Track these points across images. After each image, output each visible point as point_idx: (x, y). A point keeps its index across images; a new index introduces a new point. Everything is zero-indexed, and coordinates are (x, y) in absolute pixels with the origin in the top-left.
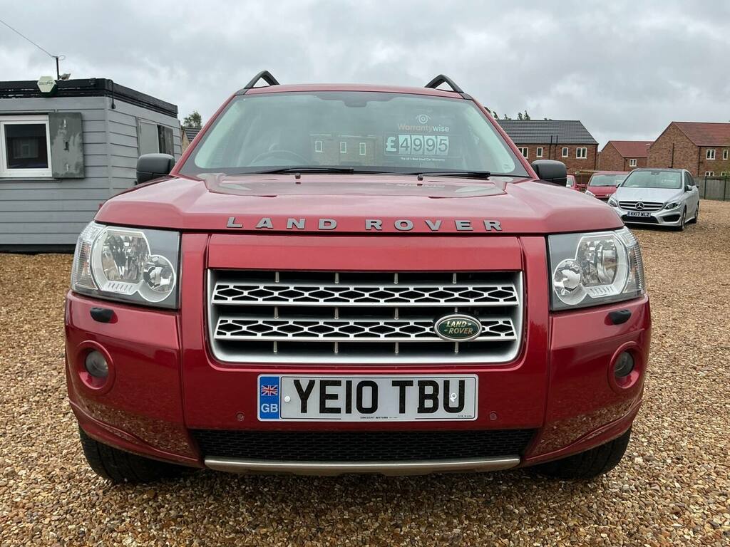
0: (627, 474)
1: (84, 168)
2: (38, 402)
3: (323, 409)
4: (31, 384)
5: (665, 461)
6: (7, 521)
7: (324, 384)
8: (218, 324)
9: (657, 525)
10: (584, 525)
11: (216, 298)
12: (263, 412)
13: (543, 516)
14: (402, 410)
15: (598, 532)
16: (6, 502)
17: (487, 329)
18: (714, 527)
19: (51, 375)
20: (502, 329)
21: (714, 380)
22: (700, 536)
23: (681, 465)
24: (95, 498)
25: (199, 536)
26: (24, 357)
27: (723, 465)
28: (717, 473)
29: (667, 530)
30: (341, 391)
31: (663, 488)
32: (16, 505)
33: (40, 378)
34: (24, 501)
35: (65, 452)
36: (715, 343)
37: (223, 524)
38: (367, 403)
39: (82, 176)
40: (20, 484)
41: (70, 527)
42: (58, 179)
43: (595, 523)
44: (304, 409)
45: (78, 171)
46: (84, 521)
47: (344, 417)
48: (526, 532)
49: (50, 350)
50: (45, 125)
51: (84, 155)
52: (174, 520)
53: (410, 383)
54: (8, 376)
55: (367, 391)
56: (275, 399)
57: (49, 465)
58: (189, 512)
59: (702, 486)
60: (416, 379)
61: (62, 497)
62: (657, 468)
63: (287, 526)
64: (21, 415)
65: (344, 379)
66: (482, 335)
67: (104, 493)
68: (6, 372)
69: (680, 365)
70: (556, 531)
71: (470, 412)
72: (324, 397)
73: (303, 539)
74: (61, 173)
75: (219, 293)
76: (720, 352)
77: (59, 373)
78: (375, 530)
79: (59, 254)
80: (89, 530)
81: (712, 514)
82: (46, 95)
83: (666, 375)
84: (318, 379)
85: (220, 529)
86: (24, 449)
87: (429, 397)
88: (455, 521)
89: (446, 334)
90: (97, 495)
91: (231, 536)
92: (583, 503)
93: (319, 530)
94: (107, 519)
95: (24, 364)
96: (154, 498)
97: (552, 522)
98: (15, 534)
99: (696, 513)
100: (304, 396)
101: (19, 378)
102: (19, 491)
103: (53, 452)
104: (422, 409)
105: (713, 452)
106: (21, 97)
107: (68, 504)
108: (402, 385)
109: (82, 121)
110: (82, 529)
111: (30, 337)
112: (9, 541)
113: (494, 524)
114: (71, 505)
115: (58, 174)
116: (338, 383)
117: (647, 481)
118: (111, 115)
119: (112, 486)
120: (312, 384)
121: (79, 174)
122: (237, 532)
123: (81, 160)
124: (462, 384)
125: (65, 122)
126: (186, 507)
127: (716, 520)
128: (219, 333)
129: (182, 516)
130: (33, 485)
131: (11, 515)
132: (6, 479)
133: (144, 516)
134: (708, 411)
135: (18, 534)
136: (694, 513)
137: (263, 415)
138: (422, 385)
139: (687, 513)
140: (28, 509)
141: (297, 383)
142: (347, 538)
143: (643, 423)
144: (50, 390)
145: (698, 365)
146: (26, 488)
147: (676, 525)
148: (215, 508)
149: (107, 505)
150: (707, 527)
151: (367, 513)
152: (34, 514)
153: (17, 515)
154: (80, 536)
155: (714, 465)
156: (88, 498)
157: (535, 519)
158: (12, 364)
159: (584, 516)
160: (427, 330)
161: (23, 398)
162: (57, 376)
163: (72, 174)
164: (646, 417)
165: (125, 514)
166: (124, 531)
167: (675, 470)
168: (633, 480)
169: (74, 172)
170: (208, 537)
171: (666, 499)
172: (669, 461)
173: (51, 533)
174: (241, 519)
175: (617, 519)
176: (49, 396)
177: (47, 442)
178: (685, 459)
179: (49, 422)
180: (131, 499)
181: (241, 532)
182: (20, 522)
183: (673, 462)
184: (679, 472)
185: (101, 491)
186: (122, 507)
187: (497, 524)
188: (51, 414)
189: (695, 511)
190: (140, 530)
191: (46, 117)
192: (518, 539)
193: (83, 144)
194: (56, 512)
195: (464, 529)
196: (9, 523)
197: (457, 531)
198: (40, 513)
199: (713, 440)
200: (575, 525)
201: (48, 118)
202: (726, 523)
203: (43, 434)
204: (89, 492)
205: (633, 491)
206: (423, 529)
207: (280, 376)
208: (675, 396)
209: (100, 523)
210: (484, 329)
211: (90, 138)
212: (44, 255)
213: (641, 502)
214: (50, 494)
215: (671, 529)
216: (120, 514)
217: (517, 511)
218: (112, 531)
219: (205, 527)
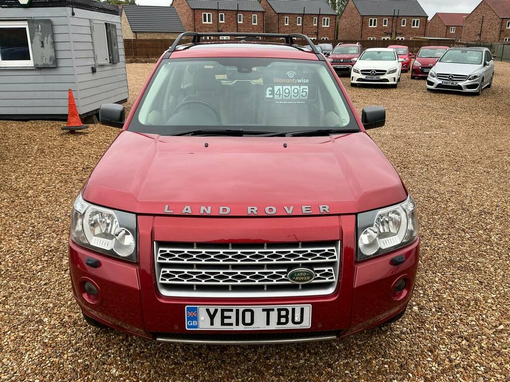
0: (407, 319)
1: (56, 60)
2: (47, 261)
3: (223, 324)
4: (41, 245)
5: (431, 310)
6: (43, 356)
7: (223, 311)
8: (161, 274)
9: (418, 359)
10: (376, 358)
11: (160, 259)
12: (188, 325)
13: (353, 351)
14: (268, 323)
15: (384, 363)
16: (40, 342)
17: (318, 275)
18: (451, 361)
19: (53, 237)
20: (327, 274)
21: (474, 241)
22: (441, 368)
23: (440, 313)
24: (92, 339)
25: (154, 367)
26: (33, 221)
27: (465, 314)
28: (461, 320)
29: (423, 363)
30: (233, 314)
31: (426, 331)
32: (45, 345)
33: (46, 239)
34: (50, 342)
35: (69, 303)
36: (481, 209)
37: (168, 358)
38: (248, 320)
39: (55, 66)
40: (46, 328)
41: (79, 361)
42: (38, 68)
43: (383, 357)
44: (212, 324)
45: (52, 63)
46: (87, 356)
47: (234, 328)
48: (342, 363)
49: (49, 214)
50: (25, 28)
51: (55, 51)
52: (139, 355)
53: (273, 310)
54: (25, 238)
55: (248, 315)
56: (196, 318)
57: (61, 313)
58: (147, 348)
59: (449, 331)
60: (276, 307)
61: (72, 339)
62: (425, 315)
63: (204, 359)
64: (38, 273)
65: (234, 308)
66: (315, 279)
67: (96, 335)
68: (24, 235)
69: (455, 227)
70: (359, 362)
71: (307, 324)
72: (223, 317)
73: (213, 368)
74: (40, 64)
75: (161, 255)
76: (483, 216)
77: (57, 235)
78: (255, 361)
79: (43, 121)
80: (90, 363)
81: (451, 352)
82: (24, 6)
83: (444, 236)
84: (219, 308)
85: (166, 362)
86: (44, 301)
87: (283, 317)
88: (301, 354)
89: (294, 280)
90: (92, 337)
91: (172, 367)
92: (377, 342)
93: (224, 362)
94: (100, 355)
95: (34, 227)
96: (126, 339)
97: (357, 356)
98: (49, 366)
99: (442, 350)
100: (212, 317)
101: (33, 240)
102: (46, 334)
103: (62, 302)
104: (279, 323)
105: (462, 302)
106: (6, 7)
107: (76, 343)
108: (268, 311)
109: (52, 25)
110: (87, 363)
111: (34, 202)
112: (46, 372)
113: (323, 357)
114: (78, 345)
115: (38, 65)
116: (231, 310)
117: (418, 325)
118: (73, 21)
119: (101, 330)
120: (216, 311)
121: (52, 65)
122: (176, 364)
123: (53, 54)
124: (302, 310)
125: (40, 26)
126: (145, 345)
127: (453, 357)
128: (162, 279)
129: (143, 352)
130: (54, 330)
131: (44, 352)
132: (37, 325)
133: (121, 353)
134: (466, 268)
135: (50, 366)
136: (441, 351)
137: (189, 327)
138: (279, 310)
139: (437, 351)
140: (53, 348)
141: (208, 310)
143: (423, 278)
144: (53, 250)
145: (466, 228)
146: (50, 332)
147: (429, 359)
148: (162, 346)
149: (99, 344)
150: (447, 362)
151: (251, 349)
152: (58, 351)
153: (48, 352)
154: (86, 367)
155: (460, 314)
156: (87, 339)
157: (348, 353)
158: (26, 228)
159: (377, 351)
160: (283, 277)
161: (38, 258)
162: (56, 238)
163: (47, 64)
164: (426, 272)
165: (110, 351)
166: (111, 364)
167: (436, 318)
168: (410, 324)
169: (49, 63)
170: (159, 367)
171: (427, 340)
172: (434, 310)
173: (69, 366)
174: (177, 354)
175: (396, 354)
176: (54, 255)
177: (57, 295)
178: (444, 309)
179: (57, 278)
180: (113, 339)
181: (178, 363)
182: (50, 358)
183: (436, 310)
184: (438, 319)
185: (94, 334)
186: (108, 346)
187: (325, 356)
188: (57, 271)
189: (442, 349)
190: (119, 363)
192: (337, 368)
193: (54, 43)
194: (70, 350)
195: (306, 360)
196: (44, 358)
197: (302, 361)
198: (61, 351)
199: (464, 293)
200: (371, 358)
201: (27, 24)
202: (458, 358)
203: (54, 289)
204: (88, 335)
205: (408, 334)
207: (198, 306)
208: (447, 255)
209: (97, 358)
210: (316, 275)
211: (58, 38)
212: (33, 122)
213: (411, 342)
214: (64, 337)
215: (425, 362)
216: (107, 351)
217: (338, 347)
218: (104, 364)
219: (157, 360)
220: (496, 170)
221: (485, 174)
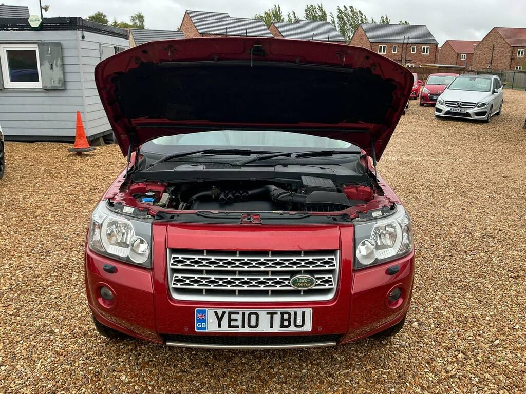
0: (406, 334)
1: (64, 82)
2: (57, 276)
3: (230, 326)
4: (50, 261)
5: (430, 326)
6: (55, 364)
7: (230, 314)
8: (174, 279)
9: (416, 370)
10: (375, 369)
11: (172, 264)
12: (198, 328)
13: (353, 362)
14: (272, 327)
15: (383, 373)
16: (52, 351)
17: (319, 282)
18: (447, 372)
19: (62, 254)
20: (327, 281)
21: (476, 263)
22: (437, 378)
23: (439, 329)
24: (102, 349)
25: (162, 374)
26: (42, 239)
27: (463, 329)
28: (459, 335)
29: (421, 374)
30: (239, 317)
31: (425, 345)
32: (57, 353)
33: (55, 256)
34: (62, 351)
35: (79, 315)
36: (484, 232)
37: (175, 366)
38: (253, 323)
39: (63, 88)
40: (57, 339)
41: (90, 368)
42: (46, 90)
43: (382, 368)
44: (220, 326)
45: (60, 85)
46: (97, 364)
47: (240, 330)
48: (342, 373)
49: (57, 232)
50: (35, 51)
51: (64, 73)
52: (148, 363)
53: (276, 313)
54: (35, 255)
55: (253, 317)
56: (204, 321)
57: (71, 325)
58: (156, 358)
59: (447, 345)
60: (279, 311)
61: (83, 348)
62: (425, 330)
63: (210, 368)
64: (48, 287)
65: (241, 310)
66: (316, 285)
67: (106, 345)
68: (33, 252)
69: (457, 249)
70: (359, 372)
71: (308, 327)
72: (230, 320)
73: (219, 376)
74: (49, 86)
75: (174, 261)
76: (485, 239)
77: (66, 252)
78: (259, 370)
79: (50, 143)
80: (101, 370)
81: (448, 364)
82: (35, 29)
83: (446, 258)
84: (227, 311)
85: (173, 370)
86: (55, 313)
87: (286, 320)
88: (304, 365)
89: (296, 286)
90: (102, 346)
91: (180, 374)
92: (377, 354)
93: (229, 370)
94: (110, 363)
95: (43, 244)
96: (135, 349)
97: (357, 367)
98: (61, 373)
99: (439, 363)
100: (220, 320)
101: (42, 257)
102: (57, 343)
103: (72, 315)
104: (282, 326)
105: (460, 319)
106: (17, 30)
107: (87, 352)
108: (272, 314)
109: (62, 48)
110: (97, 370)
111: (43, 221)
112: (59, 377)
113: (325, 367)
114: (89, 354)
115: (46, 87)
116: (238, 313)
117: (417, 340)
118: (83, 44)
119: (110, 340)
120: (224, 313)
121: (62, 87)
122: (183, 372)
123: (62, 77)
124: (304, 313)
125: (50, 49)
126: (154, 355)
127: (449, 368)
128: (174, 284)
129: (152, 361)
130: (65, 340)
131: (56, 360)
132: (48, 335)
133: (130, 361)
134: (466, 288)
135: (62, 372)
136: (438, 363)
137: (198, 329)
138: (282, 314)
139: (434, 363)
140: (64, 356)
141: (216, 313)
142: (243, 376)
143: (423, 297)
144: (62, 267)
145: (468, 250)
146: (61, 341)
147: (426, 370)
148: (170, 355)
149: (109, 353)
150: (443, 373)
151: (255, 359)
152: (69, 359)
153: (60, 360)
154: (97, 374)
155: (458, 329)
156: (97, 348)
157: (348, 364)
158: (36, 245)
159: (376, 363)
160: (286, 283)
161: (48, 273)
162: (65, 255)
163: (56, 86)
164: (427, 291)
165: (119, 360)
166: (120, 371)
167: (434, 333)
168: (409, 338)
169: (58, 85)
170: (167, 375)
171: (425, 353)
172: (433, 326)
173: (80, 372)
174: (185, 363)
175: (394, 366)
176: (63, 271)
177: (68, 308)
178: (442, 325)
179: (66, 292)
180: (122, 349)
181: (185, 372)
182: (62, 365)
183: (435, 326)
184: (437, 334)
185: (105, 344)
186: (118, 355)
187: (327, 367)
188: (67, 286)
189: (439, 361)
190: (129, 370)
191: (36, 45)
192: (337, 377)
193: (63, 65)
194: (81, 358)
195: (308, 370)
196: (56, 365)
197: (304, 371)
198: (72, 359)
199: (463, 311)
200: (370, 369)
201: (37, 46)
202: (454, 370)
203: (64, 302)
204: (98, 344)
205: (407, 347)
206: (285, 370)
207: (207, 309)
208: (448, 275)
209: (107, 366)
210: (317, 282)
211: (67, 61)
212: (39, 143)
213: (410, 355)
214: (75, 346)
215: (422, 373)
216: (117, 359)
217: (339, 359)
218: (114, 371)
219: (165, 368)
220: (501, 196)
221: (490, 199)
